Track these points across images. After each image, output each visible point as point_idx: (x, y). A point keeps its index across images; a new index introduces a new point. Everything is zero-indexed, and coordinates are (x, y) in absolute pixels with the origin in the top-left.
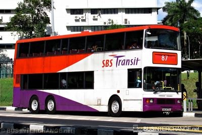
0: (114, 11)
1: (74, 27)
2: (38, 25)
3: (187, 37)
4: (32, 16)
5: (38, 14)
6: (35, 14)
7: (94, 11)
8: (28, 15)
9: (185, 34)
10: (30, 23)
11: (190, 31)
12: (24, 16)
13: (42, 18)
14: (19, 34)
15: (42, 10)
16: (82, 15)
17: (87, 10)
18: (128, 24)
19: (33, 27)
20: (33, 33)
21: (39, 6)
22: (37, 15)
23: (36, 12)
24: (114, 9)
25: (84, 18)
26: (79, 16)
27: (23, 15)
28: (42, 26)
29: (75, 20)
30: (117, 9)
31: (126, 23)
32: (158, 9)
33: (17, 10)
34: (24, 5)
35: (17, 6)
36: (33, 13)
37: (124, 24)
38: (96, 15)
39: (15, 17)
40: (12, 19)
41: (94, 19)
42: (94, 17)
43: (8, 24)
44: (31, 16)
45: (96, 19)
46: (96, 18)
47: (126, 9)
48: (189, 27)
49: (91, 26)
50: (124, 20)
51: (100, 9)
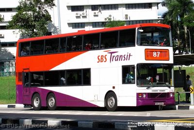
0: (114, 7)
1: (75, 23)
2: (39, 22)
3: (188, 31)
4: (34, 14)
5: (39, 11)
6: (37, 12)
7: (94, 8)
8: (30, 12)
9: (186, 28)
10: (32, 21)
11: (191, 25)
12: (26, 14)
13: (44, 15)
14: (21, 32)
15: (43, 8)
16: (83, 12)
17: (88, 6)
18: (128, 20)
19: (35, 25)
20: (35, 30)
21: (41, 4)
22: (39, 13)
23: (38, 10)
24: (115, 5)
25: (85, 15)
26: (80, 13)
27: (24, 13)
28: (43, 24)
29: (76, 17)
30: (118, 5)
31: (127, 18)
32: (158, 4)
33: (19, 9)
34: (25, 3)
35: (19, 4)
36: (34, 11)
37: (124, 20)
38: (96, 12)
39: (17, 16)
40: (14, 17)
41: (95, 16)
42: (95, 13)
43: (9, 22)
44: (32, 14)
45: (97, 16)
46: (97, 14)
47: (126, 4)
48: (189, 21)
49: (92, 23)
50: (124, 16)
51: (100, 5)
